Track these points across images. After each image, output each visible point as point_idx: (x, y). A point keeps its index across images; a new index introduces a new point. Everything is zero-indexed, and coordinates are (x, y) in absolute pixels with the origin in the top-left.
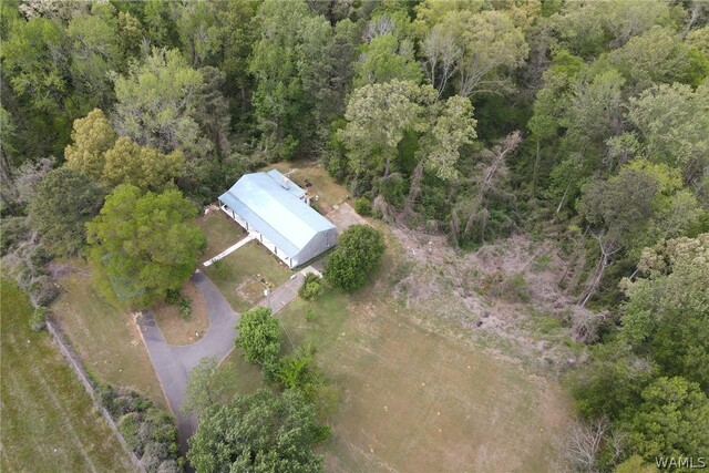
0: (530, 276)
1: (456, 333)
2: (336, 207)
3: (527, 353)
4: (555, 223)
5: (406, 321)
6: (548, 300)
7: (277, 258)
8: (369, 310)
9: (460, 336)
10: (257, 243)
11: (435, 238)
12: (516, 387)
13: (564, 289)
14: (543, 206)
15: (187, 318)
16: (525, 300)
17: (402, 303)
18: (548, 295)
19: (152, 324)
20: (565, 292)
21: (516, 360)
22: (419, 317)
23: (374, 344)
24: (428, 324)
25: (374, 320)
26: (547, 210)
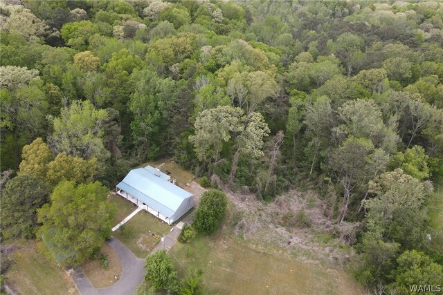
0: (307, 212)
1: (278, 251)
2: (188, 184)
3: (321, 256)
4: (310, 180)
5: (246, 247)
6: (321, 224)
7: (159, 219)
8: (223, 244)
9: (280, 252)
10: (145, 211)
11: (249, 196)
12: (321, 278)
13: (327, 216)
14: (301, 172)
15: (106, 268)
16: (308, 226)
17: (241, 237)
18: (320, 221)
19: (82, 276)
20: (329, 218)
21: (317, 262)
22: (253, 244)
23: (230, 266)
24: (260, 247)
25: (227, 250)
26: (305, 173)
